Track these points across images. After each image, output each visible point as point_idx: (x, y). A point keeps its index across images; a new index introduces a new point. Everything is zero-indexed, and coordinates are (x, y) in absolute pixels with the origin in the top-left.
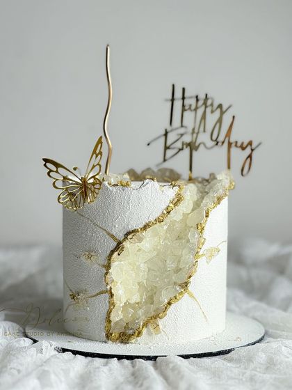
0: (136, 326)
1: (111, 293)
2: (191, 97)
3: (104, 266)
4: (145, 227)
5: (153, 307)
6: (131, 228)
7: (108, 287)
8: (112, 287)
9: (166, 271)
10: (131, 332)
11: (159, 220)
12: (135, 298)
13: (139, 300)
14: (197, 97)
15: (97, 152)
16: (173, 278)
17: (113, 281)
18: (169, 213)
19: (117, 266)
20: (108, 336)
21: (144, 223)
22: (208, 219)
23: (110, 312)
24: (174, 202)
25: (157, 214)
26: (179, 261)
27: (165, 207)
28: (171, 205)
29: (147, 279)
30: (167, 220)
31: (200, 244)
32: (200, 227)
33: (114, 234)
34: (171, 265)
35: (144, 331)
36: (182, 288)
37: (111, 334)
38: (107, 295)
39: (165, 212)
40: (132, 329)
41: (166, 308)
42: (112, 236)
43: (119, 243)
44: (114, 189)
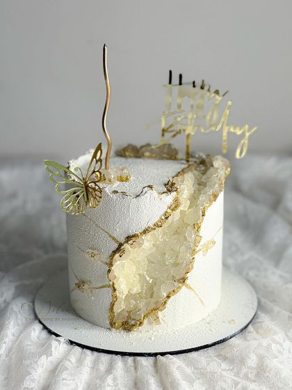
0: (137, 318)
1: (114, 288)
2: (188, 84)
3: (107, 264)
4: (145, 232)
5: (153, 300)
6: (131, 233)
7: (111, 283)
8: (115, 282)
9: (165, 265)
10: (133, 322)
11: (157, 225)
12: (136, 289)
13: (140, 291)
14: (194, 82)
15: (98, 158)
16: (172, 272)
17: (115, 277)
18: (167, 218)
19: (119, 265)
20: (112, 324)
21: (143, 228)
22: (205, 217)
23: (114, 304)
24: (172, 208)
25: (156, 219)
26: (177, 257)
27: (163, 212)
28: (169, 211)
29: (147, 271)
30: (165, 225)
31: (196, 242)
32: (196, 227)
33: (116, 237)
34: (169, 261)
35: (146, 321)
36: (180, 283)
37: (115, 324)
38: (110, 290)
39: (163, 218)
40: (133, 319)
41: (165, 302)
42: (114, 239)
43: (121, 245)
44: (114, 197)
